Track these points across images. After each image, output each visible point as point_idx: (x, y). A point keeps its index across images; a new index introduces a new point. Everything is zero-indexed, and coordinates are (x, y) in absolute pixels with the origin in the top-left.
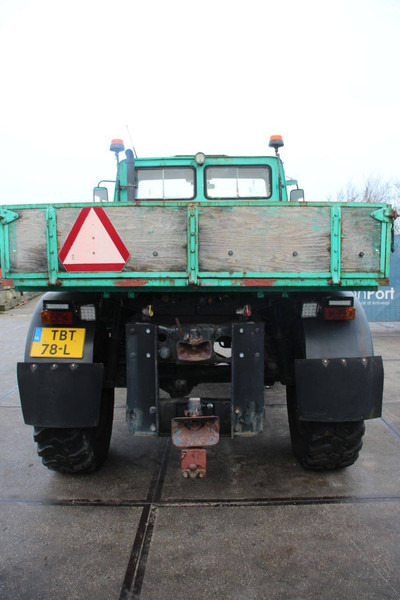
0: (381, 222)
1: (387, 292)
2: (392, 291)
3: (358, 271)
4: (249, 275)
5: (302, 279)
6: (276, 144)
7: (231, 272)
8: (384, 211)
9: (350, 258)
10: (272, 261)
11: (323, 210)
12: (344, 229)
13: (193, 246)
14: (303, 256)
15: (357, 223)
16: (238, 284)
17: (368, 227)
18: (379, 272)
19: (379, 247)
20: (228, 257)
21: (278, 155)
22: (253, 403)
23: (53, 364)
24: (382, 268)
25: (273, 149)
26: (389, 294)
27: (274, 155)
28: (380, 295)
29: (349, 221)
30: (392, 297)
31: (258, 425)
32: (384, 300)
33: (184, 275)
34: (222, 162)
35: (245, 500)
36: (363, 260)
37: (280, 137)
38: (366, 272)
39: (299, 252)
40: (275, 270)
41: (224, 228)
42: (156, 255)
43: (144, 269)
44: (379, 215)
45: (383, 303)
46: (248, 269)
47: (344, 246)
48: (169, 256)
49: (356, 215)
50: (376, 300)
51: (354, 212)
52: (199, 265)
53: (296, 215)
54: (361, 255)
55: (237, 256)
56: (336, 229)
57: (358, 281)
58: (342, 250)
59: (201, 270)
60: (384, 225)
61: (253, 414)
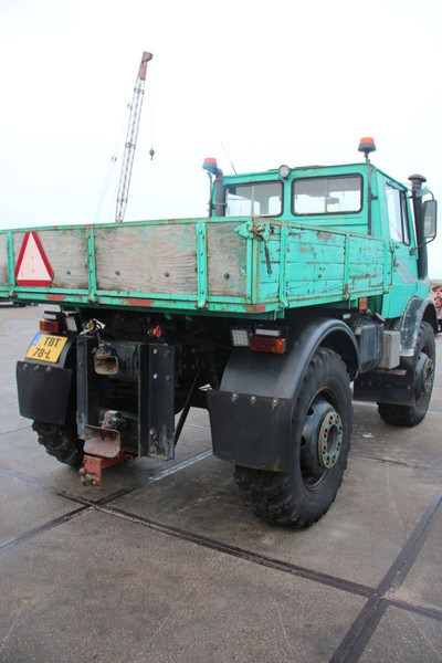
0: (246, 239)
3: (225, 294)
4: (131, 295)
5: (175, 301)
6: (367, 148)
7: (119, 291)
8: (248, 226)
9: (216, 280)
10: (149, 281)
11: (190, 228)
12: (210, 248)
13: (92, 266)
14: (174, 278)
15: (222, 240)
16: (125, 303)
17: (234, 244)
18: (245, 296)
19: (245, 268)
20: (116, 276)
21: (368, 161)
22: (165, 427)
23: (35, 365)
24: (248, 293)
27: (363, 160)
29: (215, 238)
31: (169, 450)
33: (86, 292)
34: (310, 173)
35: (165, 527)
36: (229, 282)
37: (372, 140)
38: (233, 296)
39: (170, 273)
40: (152, 291)
41: (112, 248)
42: (69, 273)
43: (62, 286)
44: (244, 231)
46: (131, 288)
47: (210, 266)
48: (78, 275)
49: (220, 231)
51: (218, 228)
52: (97, 284)
53: (167, 234)
54: (227, 277)
55: (124, 275)
56: (202, 248)
57: (225, 306)
58: (208, 270)
59: (98, 288)
60: (249, 242)
61: (165, 438)
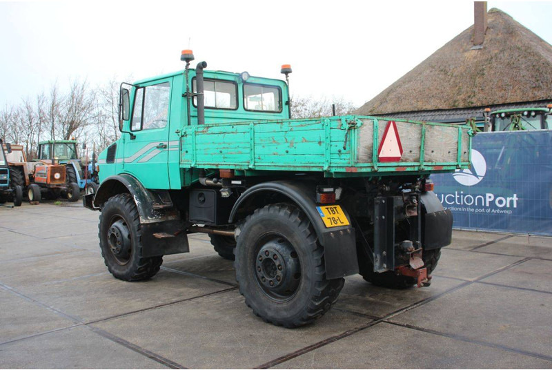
0: (470, 136)
1: (509, 199)
2: (515, 198)
3: (464, 161)
4: (437, 164)
5: (450, 166)
6: (286, 71)
7: (432, 162)
9: (462, 154)
10: (443, 155)
11: (457, 129)
13: (423, 147)
14: (451, 154)
15: (464, 136)
16: (433, 169)
17: (467, 139)
18: (469, 162)
19: (469, 149)
20: (431, 154)
21: (288, 79)
23: (340, 231)
25: (284, 75)
26: (512, 202)
27: (285, 79)
28: (501, 202)
30: (515, 206)
32: (505, 208)
33: (418, 164)
34: (253, 81)
36: (465, 155)
37: (289, 66)
39: (450, 151)
40: (443, 161)
41: (431, 137)
42: (411, 152)
43: (406, 161)
45: (505, 211)
46: (436, 160)
48: (415, 153)
50: (496, 208)
51: (464, 131)
55: (434, 153)
57: (463, 167)
